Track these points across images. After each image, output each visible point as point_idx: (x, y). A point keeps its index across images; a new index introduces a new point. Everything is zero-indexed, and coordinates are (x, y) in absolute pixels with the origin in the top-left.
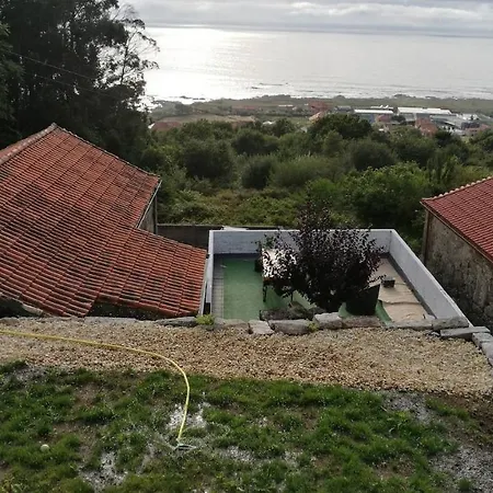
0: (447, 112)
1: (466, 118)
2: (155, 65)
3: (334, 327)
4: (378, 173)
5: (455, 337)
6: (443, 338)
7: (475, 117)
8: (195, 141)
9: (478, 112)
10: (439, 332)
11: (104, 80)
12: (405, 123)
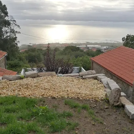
0: (100, 46)
1: (105, 47)
2: (19, 33)
3: (33, 77)
4: (81, 58)
5: (89, 78)
6: (84, 79)
7: (107, 47)
8: (31, 53)
9: (108, 46)
10: (82, 77)
11: (5, 37)
12: (89, 49)
